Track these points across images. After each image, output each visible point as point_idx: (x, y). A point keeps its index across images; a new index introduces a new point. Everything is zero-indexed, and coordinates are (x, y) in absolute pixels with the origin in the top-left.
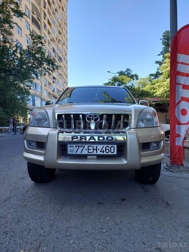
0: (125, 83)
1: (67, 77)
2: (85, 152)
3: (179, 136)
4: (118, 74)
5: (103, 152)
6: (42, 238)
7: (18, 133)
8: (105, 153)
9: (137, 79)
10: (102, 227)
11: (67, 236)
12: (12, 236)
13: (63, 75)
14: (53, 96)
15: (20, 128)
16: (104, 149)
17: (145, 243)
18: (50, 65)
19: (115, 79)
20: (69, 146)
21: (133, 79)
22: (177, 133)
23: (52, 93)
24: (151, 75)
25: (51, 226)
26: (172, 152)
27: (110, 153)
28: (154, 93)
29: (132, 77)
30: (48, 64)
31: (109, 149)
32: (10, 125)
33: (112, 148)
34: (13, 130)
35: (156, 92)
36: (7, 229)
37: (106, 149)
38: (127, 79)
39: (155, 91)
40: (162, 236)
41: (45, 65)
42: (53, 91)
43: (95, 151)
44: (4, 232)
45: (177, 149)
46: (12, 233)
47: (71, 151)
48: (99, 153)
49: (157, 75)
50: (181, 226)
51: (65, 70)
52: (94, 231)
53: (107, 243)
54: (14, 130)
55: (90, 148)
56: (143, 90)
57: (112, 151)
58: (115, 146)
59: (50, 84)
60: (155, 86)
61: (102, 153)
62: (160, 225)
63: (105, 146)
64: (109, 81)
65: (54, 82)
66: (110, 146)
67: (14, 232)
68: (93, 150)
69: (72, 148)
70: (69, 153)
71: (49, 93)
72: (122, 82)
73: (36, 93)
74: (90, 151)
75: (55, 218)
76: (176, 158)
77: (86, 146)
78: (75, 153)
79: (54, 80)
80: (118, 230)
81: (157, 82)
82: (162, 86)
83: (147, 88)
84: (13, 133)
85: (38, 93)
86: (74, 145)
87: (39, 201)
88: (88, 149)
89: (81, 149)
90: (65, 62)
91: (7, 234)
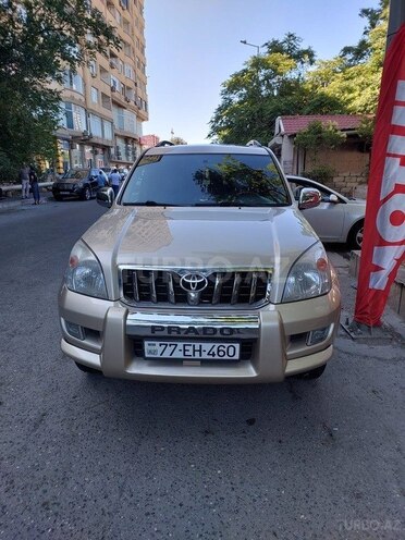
0: (281, 74)
1: (143, 52)
2: (178, 354)
3: (378, 268)
4: (266, 49)
5: (214, 355)
6: (106, 519)
7: (42, 200)
8: (216, 357)
9: (312, 62)
10: (208, 494)
11: (148, 514)
12: (56, 514)
13: (134, 45)
14: (114, 103)
15: (46, 187)
16: (215, 350)
17: (278, 533)
18: (102, 37)
19: (258, 63)
20: (146, 343)
21: (302, 63)
22: (374, 262)
23: (109, 93)
24: (347, 50)
25: (122, 490)
26: (359, 299)
27: (226, 357)
28: (349, 101)
29: (299, 56)
30: (96, 34)
31: (225, 350)
32: (24, 182)
33: (231, 349)
34: (31, 191)
35: (354, 98)
36: (48, 498)
37: (219, 351)
38: (287, 63)
39: (351, 95)
40: (309, 517)
41: (89, 38)
42: (113, 89)
43: (197, 354)
44: (43, 505)
45: (371, 295)
46: (56, 509)
47: (150, 352)
48: (205, 356)
49: (360, 51)
50: (345, 493)
51: (137, 32)
52: (193, 504)
53: (214, 534)
54: (35, 192)
55: (187, 348)
56: (322, 94)
57: (231, 353)
58: (237, 346)
59: (103, 70)
60: (352, 84)
61: (211, 357)
62: (309, 490)
63: (217, 345)
64: (245, 67)
65: (112, 67)
66: (227, 345)
67: (59, 504)
68: (194, 351)
69: (152, 348)
70: (147, 355)
71: (104, 95)
72: (275, 70)
73: (73, 97)
74: (187, 353)
75: (128, 470)
76: (366, 313)
77: (180, 345)
78: (158, 356)
79: (114, 61)
80: (234, 501)
81: (359, 74)
82: (368, 85)
83: (331, 89)
84: (32, 200)
85: (77, 97)
86: (158, 343)
87: (98, 427)
88: (185, 350)
89: (169, 349)
90: (136, 9)
91: (48, 509)
